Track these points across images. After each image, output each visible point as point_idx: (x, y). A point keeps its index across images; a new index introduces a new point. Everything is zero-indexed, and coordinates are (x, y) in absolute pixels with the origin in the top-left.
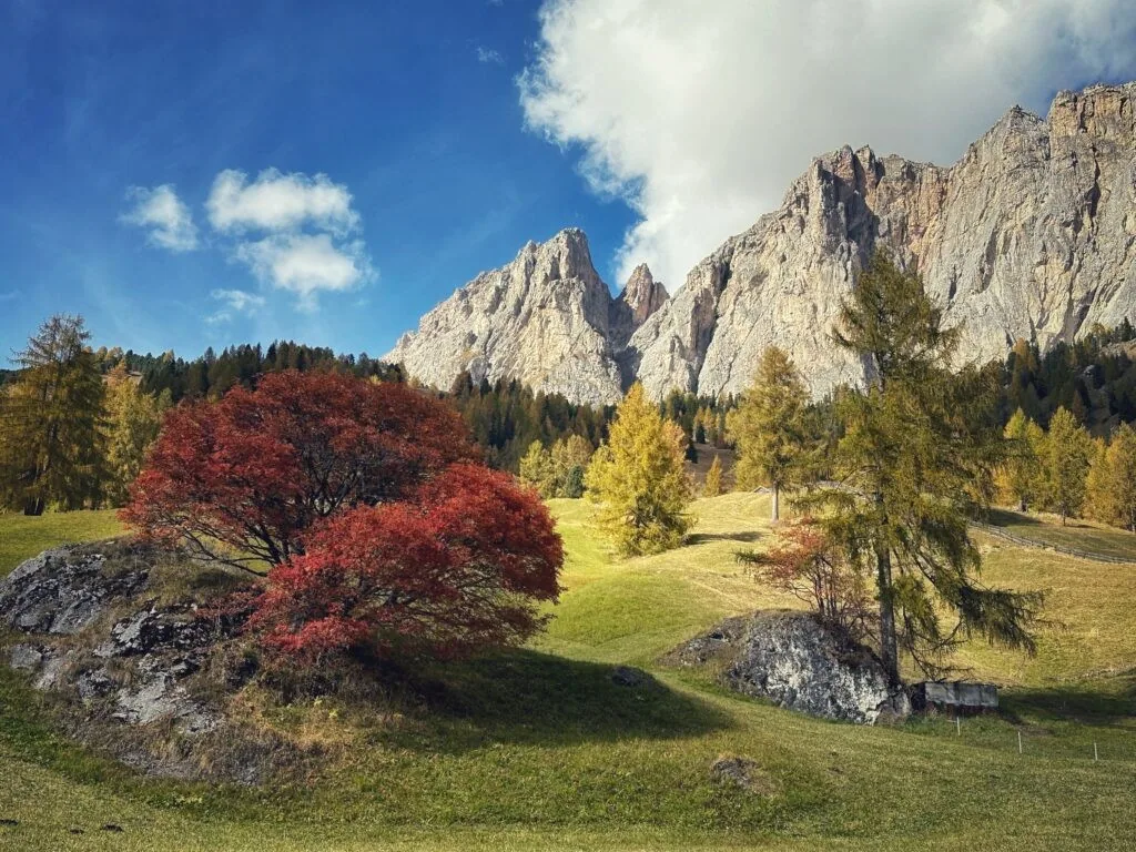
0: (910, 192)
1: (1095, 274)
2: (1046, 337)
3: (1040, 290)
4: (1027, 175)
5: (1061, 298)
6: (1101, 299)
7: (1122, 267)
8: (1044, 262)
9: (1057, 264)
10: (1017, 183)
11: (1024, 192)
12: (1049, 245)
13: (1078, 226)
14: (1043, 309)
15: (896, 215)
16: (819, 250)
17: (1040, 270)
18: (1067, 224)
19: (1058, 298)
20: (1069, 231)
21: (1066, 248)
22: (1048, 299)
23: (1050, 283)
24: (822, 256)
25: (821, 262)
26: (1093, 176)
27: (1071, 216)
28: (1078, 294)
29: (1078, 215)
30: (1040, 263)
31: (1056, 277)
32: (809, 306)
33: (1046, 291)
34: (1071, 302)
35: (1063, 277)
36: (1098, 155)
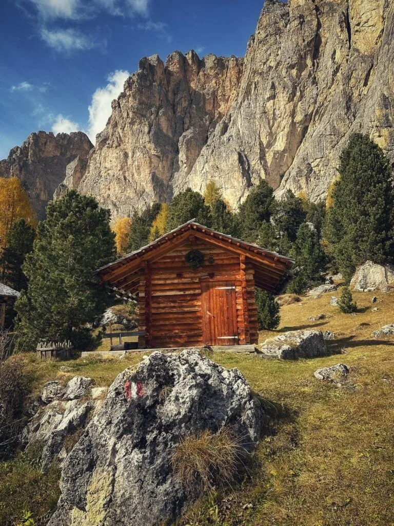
0: (220, 76)
1: (312, 101)
2: (272, 154)
3: (270, 119)
4: (272, 40)
5: (285, 123)
6: (316, 119)
7: (330, 90)
8: (273, 97)
9: (282, 98)
10: (264, 48)
11: (268, 53)
12: (277, 84)
13: (301, 66)
14: (271, 132)
15: (209, 90)
16: (131, 115)
17: (269, 104)
18: (292, 67)
19: (284, 123)
20: (294, 72)
21: (290, 84)
22: (276, 125)
23: (277, 112)
24: (132, 119)
25: (132, 123)
26: (315, 28)
27: (295, 60)
28: (299, 117)
29: (302, 58)
30: (269, 99)
31: (282, 107)
32: (122, 154)
33: (274, 119)
34: (293, 124)
35: (287, 106)
36: (320, 14)
